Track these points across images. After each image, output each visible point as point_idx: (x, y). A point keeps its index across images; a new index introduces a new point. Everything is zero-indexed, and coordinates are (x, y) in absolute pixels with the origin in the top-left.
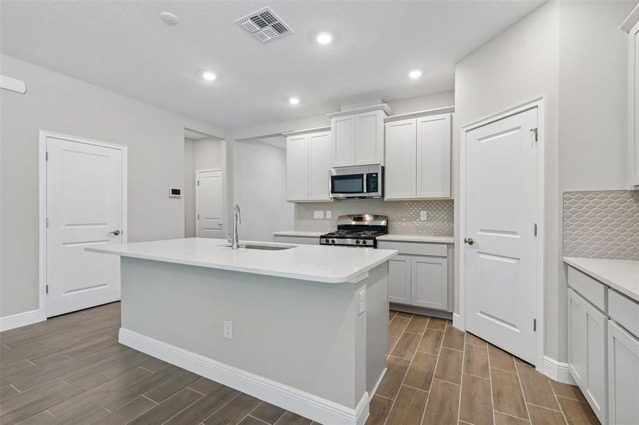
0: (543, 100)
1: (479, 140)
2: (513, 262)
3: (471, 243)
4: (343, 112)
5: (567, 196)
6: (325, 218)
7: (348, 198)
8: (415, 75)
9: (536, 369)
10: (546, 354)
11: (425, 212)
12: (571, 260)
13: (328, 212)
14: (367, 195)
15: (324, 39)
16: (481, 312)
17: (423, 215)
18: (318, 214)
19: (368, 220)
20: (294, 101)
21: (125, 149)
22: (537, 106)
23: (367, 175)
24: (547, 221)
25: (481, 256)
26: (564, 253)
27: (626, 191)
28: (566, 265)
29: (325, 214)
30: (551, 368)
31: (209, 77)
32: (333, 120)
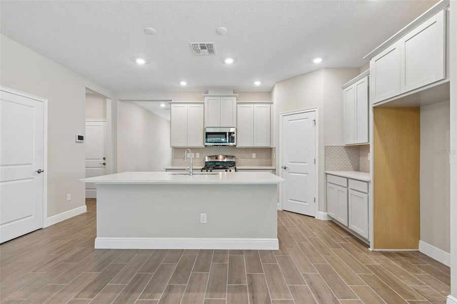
0: (318, 109)
1: (289, 121)
2: (306, 175)
3: (285, 168)
4: (209, 94)
5: (326, 148)
6: (195, 158)
7: (215, 145)
8: (257, 83)
9: (316, 218)
10: (319, 211)
11: (255, 154)
12: (327, 172)
13: (197, 154)
14: (228, 144)
15: (229, 61)
16: (290, 200)
17: (254, 155)
18: (190, 155)
19: (221, 159)
20: (183, 84)
21: (46, 101)
22: (315, 111)
23: (229, 133)
24: (319, 157)
25: (290, 174)
26: (325, 170)
27: (342, 146)
28: (327, 174)
29: (195, 155)
30: (321, 216)
31: (140, 62)
32: (206, 98)
